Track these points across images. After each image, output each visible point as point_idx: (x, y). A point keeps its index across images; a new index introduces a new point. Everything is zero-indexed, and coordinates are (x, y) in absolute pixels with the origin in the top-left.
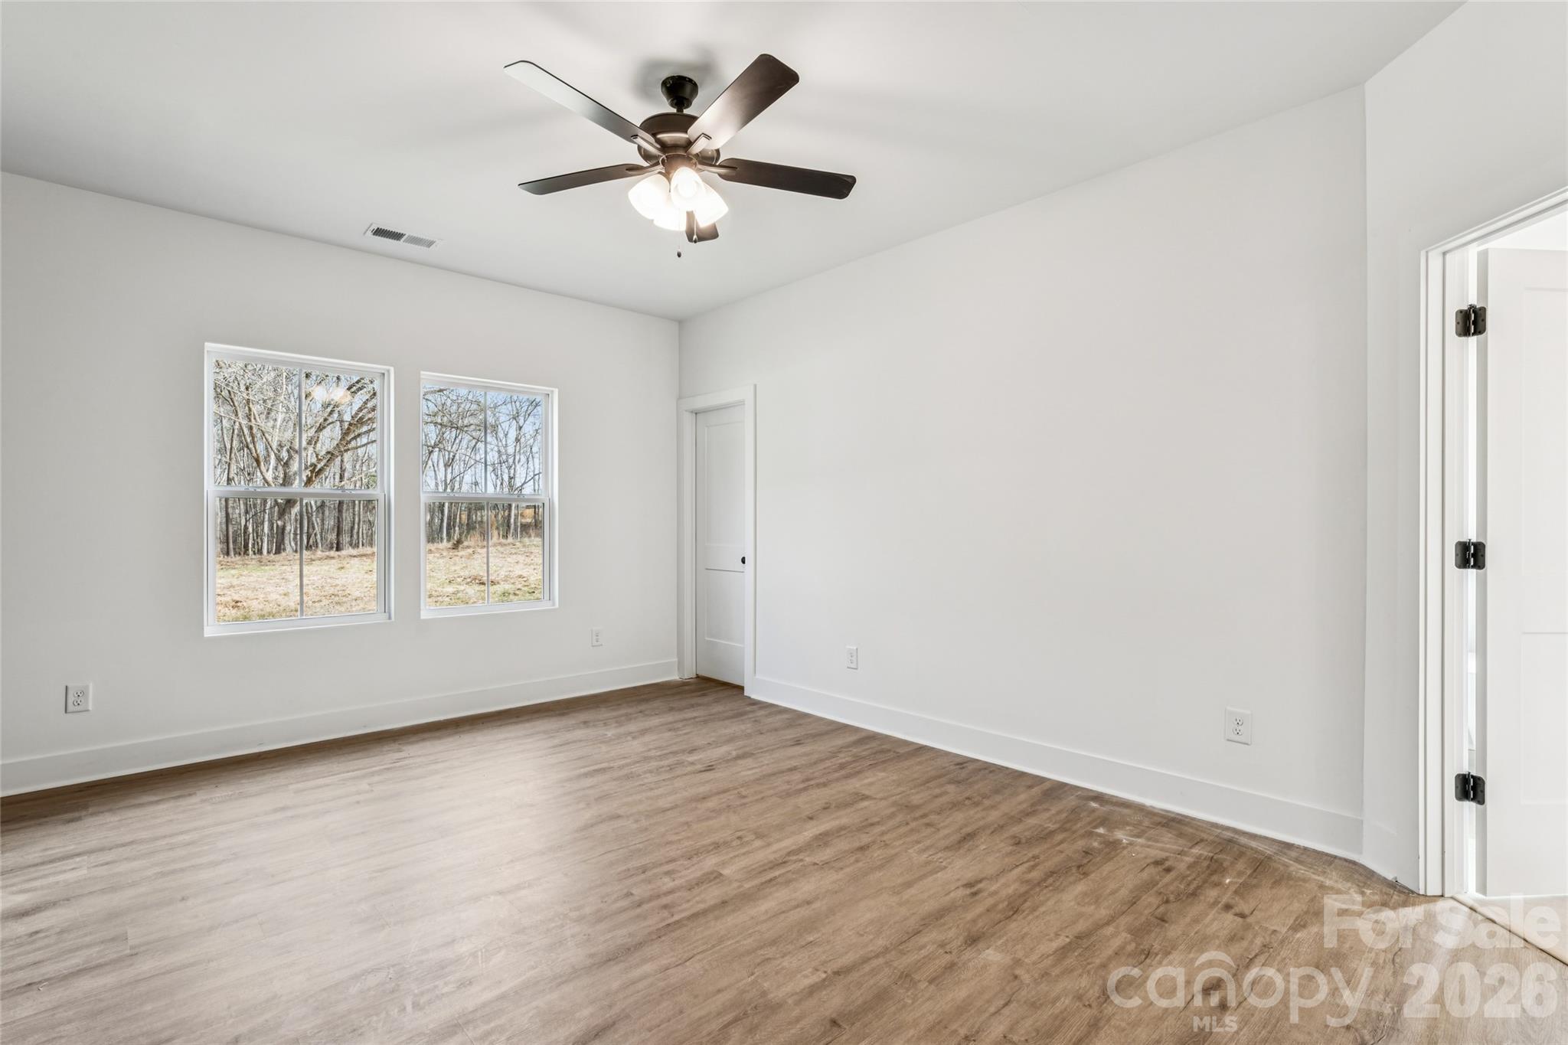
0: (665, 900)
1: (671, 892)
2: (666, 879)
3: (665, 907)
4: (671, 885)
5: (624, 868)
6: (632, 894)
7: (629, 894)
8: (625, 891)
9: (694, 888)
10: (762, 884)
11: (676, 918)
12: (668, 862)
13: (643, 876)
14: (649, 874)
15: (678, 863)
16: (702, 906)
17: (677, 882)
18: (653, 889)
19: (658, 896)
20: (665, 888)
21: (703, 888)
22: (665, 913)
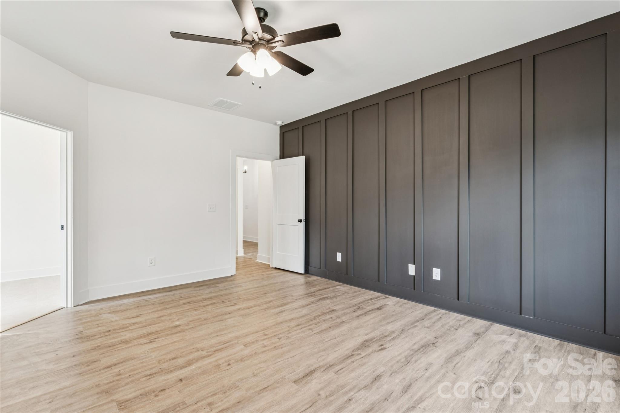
0: (266, 337)
1: (264, 340)
2: (266, 344)
3: (266, 335)
4: (264, 342)
5: (284, 349)
6: (278, 339)
7: (279, 339)
8: (281, 340)
9: (256, 341)
10: (230, 342)
11: (263, 332)
12: (265, 351)
13: (275, 345)
14: (273, 346)
15: (261, 351)
16: (254, 335)
17: (262, 343)
18: (271, 340)
19: (269, 338)
20: (266, 340)
21: (252, 341)
22: (266, 333)
